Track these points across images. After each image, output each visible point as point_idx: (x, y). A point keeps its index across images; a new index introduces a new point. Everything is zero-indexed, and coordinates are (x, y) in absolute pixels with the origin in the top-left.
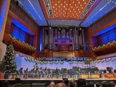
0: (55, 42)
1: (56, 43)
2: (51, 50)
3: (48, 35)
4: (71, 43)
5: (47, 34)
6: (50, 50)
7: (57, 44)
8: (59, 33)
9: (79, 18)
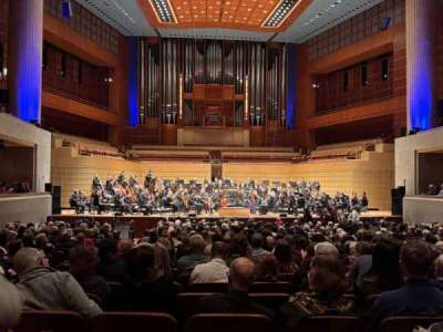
0: (184, 90)
1: (189, 95)
2: (172, 122)
3: (158, 64)
4: (239, 97)
5: (157, 62)
6: (167, 122)
7: (191, 101)
8: (199, 57)
9: (266, 25)
